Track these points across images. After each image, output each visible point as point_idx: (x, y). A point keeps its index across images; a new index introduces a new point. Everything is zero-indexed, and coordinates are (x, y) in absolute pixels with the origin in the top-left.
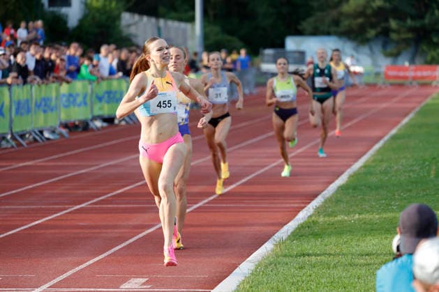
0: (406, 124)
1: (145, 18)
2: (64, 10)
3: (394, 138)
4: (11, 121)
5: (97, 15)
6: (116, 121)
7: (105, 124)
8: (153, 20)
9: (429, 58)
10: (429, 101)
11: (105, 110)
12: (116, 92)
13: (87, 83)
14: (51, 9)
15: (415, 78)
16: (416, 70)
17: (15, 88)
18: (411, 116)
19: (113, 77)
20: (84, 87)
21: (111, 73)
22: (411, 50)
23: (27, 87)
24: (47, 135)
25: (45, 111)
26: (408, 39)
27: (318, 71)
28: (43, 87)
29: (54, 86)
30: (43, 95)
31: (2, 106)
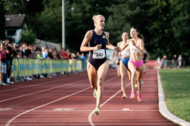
1: (42, 41)
2: (13, 37)
4: (18, 72)
6: (48, 76)
7: (44, 77)
8: (45, 42)
11: (44, 71)
12: (48, 64)
13: (39, 60)
14: (8, 36)
17: (19, 60)
19: (47, 59)
20: (38, 61)
21: (46, 57)
23: (23, 60)
24: (28, 78)
25: (28, 70)
28: (27, 60)
29: (30, 60)
30: (27, 63)
31: (15, 66)
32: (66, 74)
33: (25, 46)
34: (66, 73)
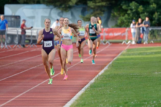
0: (102, 75)
3: (92, 86)
9: (119, 22)
10: (119, 56)
15: (107, 38)
16: (108, 32)
18: (106, 68)
22: (104, 15)
26: (102, 6)
27: (91, 26)
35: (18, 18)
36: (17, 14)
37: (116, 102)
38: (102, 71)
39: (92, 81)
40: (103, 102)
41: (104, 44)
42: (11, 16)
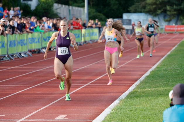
0: (174, 50)
1: (64, 6)
2: (29, 3)
3: (169, 56)
4: (8, 49)
5: (43, 4)
6: (52, 49)
8: (67, 6)
13: (39, 33)
14: (24, 2)
15: (177, 31)
16: (178, 27)
18: (176, 46)
24: (23, 55)
25: (22, 45)
26: (174, 14)
29: (25, 35)
30: (21, 38)
31: (4, 43)
32: (79, 45)
33: (18, 20)
34: (78, 43)
35: (130, 20)
36: (130, 18)
37: (181, 64)
38: (174, 48)
39: (169, 53)
40: (174, 64)
41: (175, 34)
42: (127, 20)
